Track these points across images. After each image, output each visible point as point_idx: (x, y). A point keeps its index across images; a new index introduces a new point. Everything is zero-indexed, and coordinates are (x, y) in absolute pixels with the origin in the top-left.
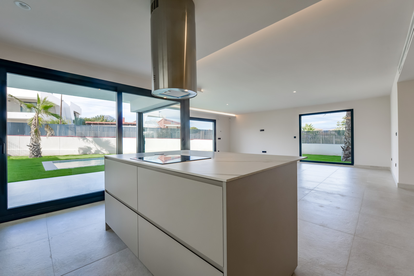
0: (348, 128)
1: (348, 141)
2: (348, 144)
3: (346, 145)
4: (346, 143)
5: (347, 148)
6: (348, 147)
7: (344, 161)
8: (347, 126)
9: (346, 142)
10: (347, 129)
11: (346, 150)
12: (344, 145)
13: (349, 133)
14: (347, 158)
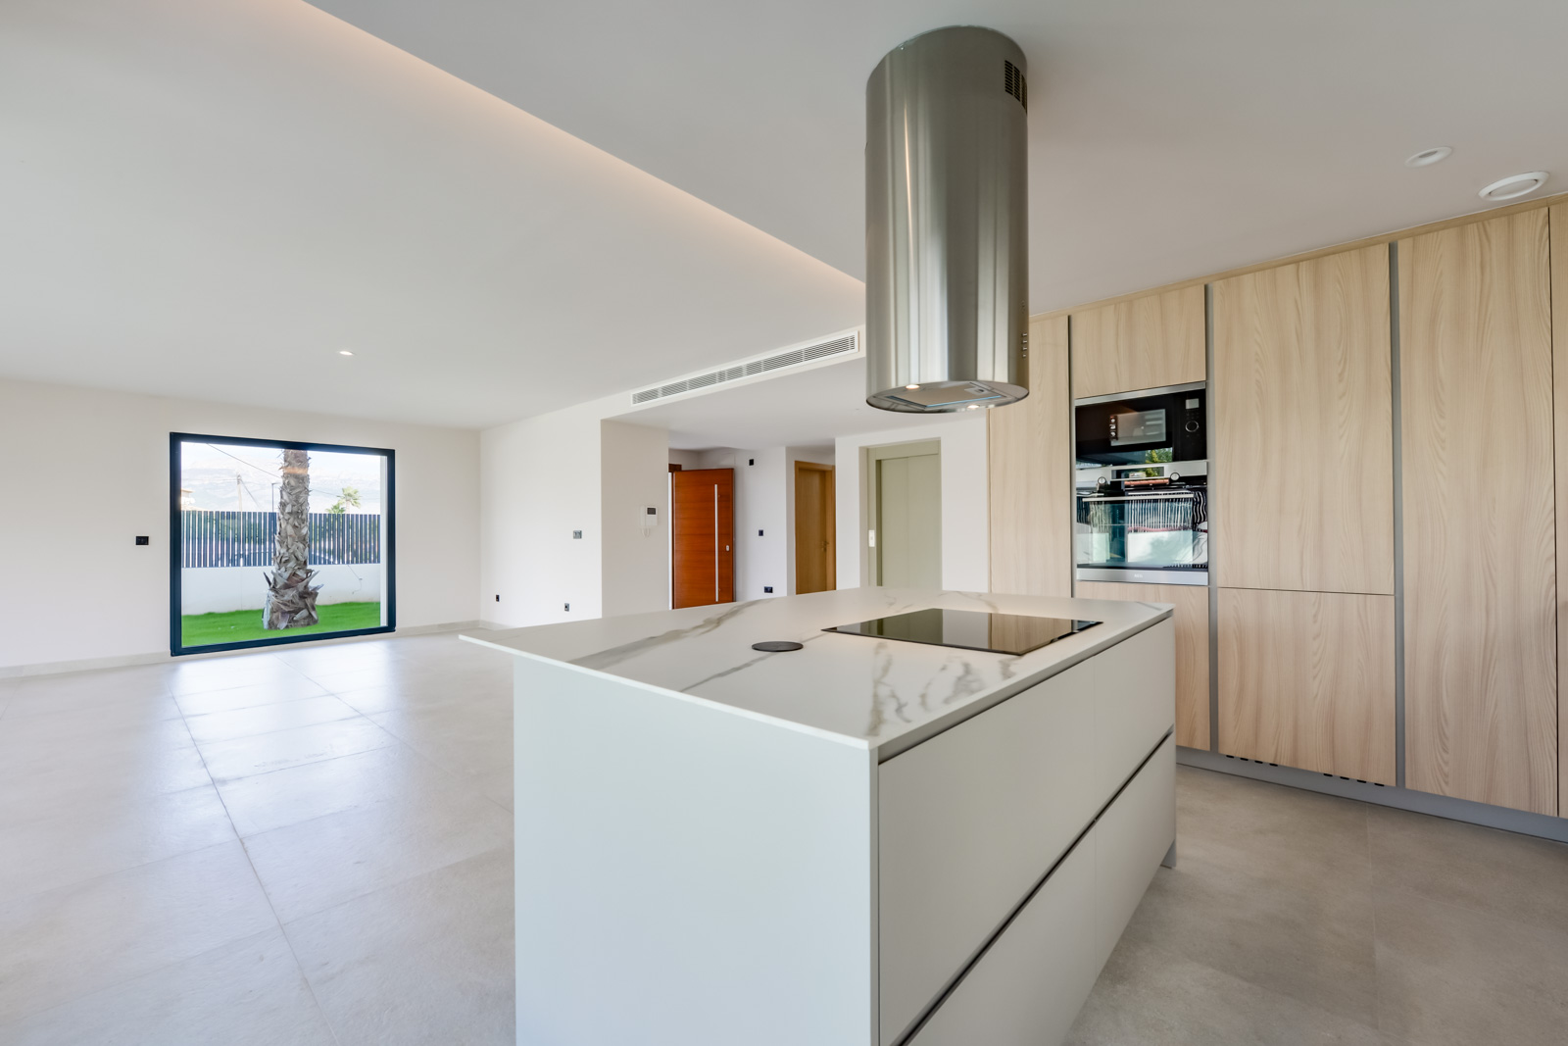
0: (293, 506)
1: (293, 553)
2: (292, 564)
3: (283, 569)
4: (287, 561)
5: (289, 579)
6: (294, 574)
7: (287, 627)
8: (288, 501)
9: (283, 560)
10: (288, 509)
11: (287, 587)
12: (274, 568)
13: (297, 524)
14: (293, 614)
